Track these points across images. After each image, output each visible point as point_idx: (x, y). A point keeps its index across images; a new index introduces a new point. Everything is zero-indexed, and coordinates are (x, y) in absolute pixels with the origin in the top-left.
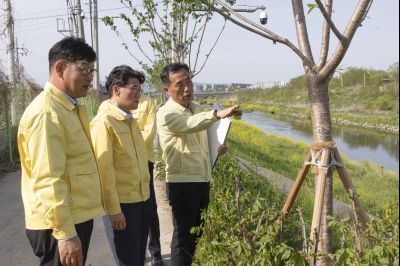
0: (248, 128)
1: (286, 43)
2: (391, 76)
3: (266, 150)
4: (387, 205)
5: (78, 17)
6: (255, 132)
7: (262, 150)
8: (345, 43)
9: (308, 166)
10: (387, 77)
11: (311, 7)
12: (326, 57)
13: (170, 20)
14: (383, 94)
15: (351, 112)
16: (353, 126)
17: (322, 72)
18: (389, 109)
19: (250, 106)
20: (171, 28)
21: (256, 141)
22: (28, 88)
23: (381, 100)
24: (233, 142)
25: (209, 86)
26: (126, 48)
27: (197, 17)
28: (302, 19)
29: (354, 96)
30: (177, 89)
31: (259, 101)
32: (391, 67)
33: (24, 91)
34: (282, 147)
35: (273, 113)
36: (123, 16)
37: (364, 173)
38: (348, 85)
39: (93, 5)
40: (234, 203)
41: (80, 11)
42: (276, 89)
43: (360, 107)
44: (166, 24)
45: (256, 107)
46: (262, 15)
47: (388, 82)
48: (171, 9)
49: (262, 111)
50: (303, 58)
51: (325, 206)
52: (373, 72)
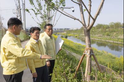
0: (69, 41)
1: (78, 20)
2: (109, 26)
3: (74, 48)
4: (108, 63)
5: (19, 9)
6: (71, 42)
7: (73, 48)
8: (94, 20)
9: (85, 54)
10: (108, 26)
11: (85, 10)
12: (89, 24)
13: (46, 11)
14: (107, 31)
15: (98, 36)
16: (99, 40)
17: (88, 28)
18: (109, 36)
19: (70, 35)
20: (46, 13)
21: (71, 45)
22: (4, 30)
23: (107, 33)
24: (65, 45)
25: (58, 29)
26: (33, 18)
27: (54, 10)
28: (83, 13)
29: (99, 32)
30: (48, 31)
31: (72, 33)
32: (110, 24)
33: (3, 31)
34: (79, 47)
35: (76, 37)
36: (32, 9)
37: (102, 54)
38: (98, 29)
39: (24, 6)
40: (63, 66)
41: (20, 7)
42: (77, 30)
43: (101, 35)
44: (45, 12)
45: (72, 35)
46: (73, 9)
47: (109, 28)
48: (46, 7)
49: (73, 36)
50: (83, 24)
51: (89, 66)
52: (105, 25)
